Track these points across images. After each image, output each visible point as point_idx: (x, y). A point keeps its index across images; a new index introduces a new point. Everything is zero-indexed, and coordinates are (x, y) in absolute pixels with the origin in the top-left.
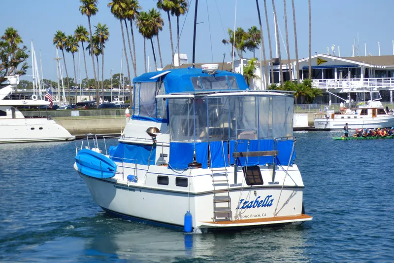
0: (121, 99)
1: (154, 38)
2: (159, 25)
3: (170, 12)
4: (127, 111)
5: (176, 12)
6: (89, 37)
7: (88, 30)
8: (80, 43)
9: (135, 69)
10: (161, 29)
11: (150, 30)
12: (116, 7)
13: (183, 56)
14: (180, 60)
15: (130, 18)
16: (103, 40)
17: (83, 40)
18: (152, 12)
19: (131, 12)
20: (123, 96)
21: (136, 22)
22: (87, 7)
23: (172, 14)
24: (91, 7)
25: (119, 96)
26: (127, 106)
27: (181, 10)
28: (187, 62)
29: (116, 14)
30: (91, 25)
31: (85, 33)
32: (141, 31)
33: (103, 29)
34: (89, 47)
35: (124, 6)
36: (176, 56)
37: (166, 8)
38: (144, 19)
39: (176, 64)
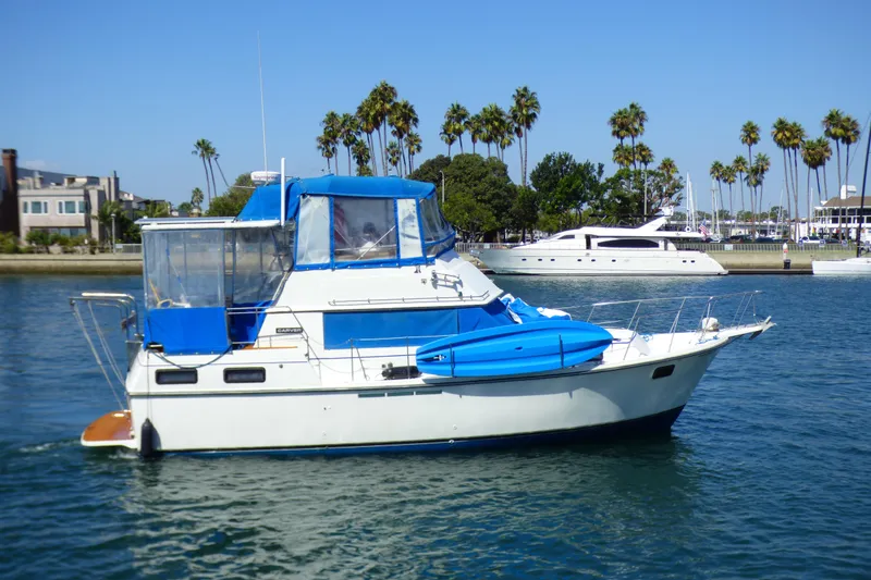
0: (778, 233)
1: (820, 169)
2: (827, 154)
3: (840, 140)
4: (785, 246)
5: (847, 140)
6: (749, 167)
7: (748, 160)
8: (738, 174)
9: (796, 201)
10: (829, 158)
11: (816, 160)
12: (780, 136)
13: (852, 188)
14: (847, 192)
15: (795, 147)
16: (763, 171)
17: (741, 171)
18: (819, 141)
19: (796, 141)
20: (781, 230)
21: (800, 152)
22: (749, 136)
23: (843, 142)
24: (753, 136)
25: (777, 230)
26: (785, 241)
27: (852, 139)
28: (855, 195)
29: (780, 143)
30: (751, 155)
31: (744, 164)
32: (806, 161)
33: (763, 160)
34: (747, 177)
35: (788, 134)
36: (844, 188)
37: (835, 137)
38: (810, 147)
39: (843, 196)
